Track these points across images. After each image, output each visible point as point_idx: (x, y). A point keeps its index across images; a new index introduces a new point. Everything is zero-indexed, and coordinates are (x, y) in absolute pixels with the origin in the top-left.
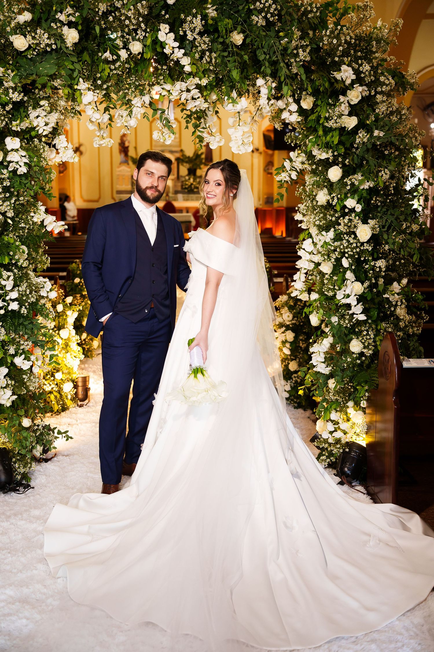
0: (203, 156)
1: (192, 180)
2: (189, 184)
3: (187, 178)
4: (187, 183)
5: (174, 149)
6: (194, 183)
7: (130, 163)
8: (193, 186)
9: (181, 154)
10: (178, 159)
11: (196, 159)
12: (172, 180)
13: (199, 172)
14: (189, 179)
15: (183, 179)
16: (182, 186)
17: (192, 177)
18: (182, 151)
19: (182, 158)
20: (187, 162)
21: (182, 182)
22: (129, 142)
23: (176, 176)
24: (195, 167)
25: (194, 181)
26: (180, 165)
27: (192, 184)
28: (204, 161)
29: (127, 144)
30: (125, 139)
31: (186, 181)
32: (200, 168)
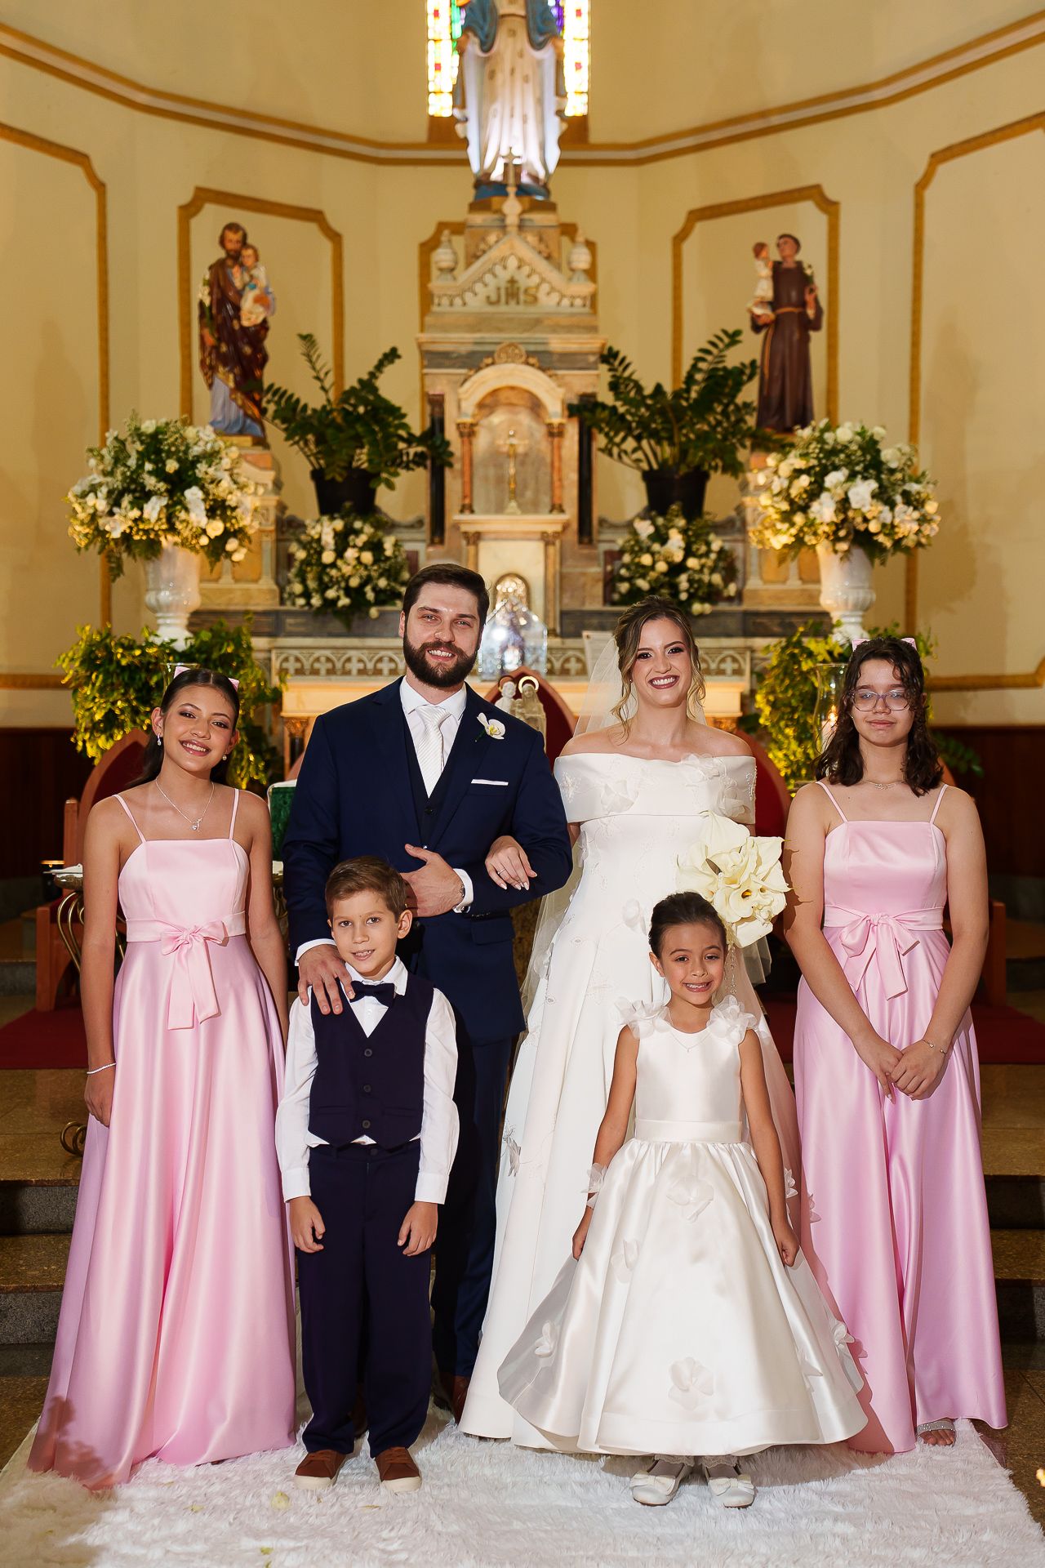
0: (750, 393)
1: (676, 541)
2: (662, 567)
3: (645, 529)
4: (646, 560)
5: (558, 343)
6: (692, 563)
7: (275, 433)
8: (683, 581)
9: (604, 374)
10: (584, 410)
11: (702, 406)
12: (547, 540)
13: (719, 492)
14: (661, 537)
15: (620, 540)
16: (610, 581)
17: (681, 522)
18: (609, 357)
19: (607, 397)
20: (644, 431)
21: (613, 556)
22: (263, 300)
23: (571, 513)
24: (694, 457)
25: (689, 552)
26: (600, 441)
27: (677, 569)
28: (751, 421)
29: (251, 313)
30: (238, 278)
31: (638, 548)
32: (734, 468)
